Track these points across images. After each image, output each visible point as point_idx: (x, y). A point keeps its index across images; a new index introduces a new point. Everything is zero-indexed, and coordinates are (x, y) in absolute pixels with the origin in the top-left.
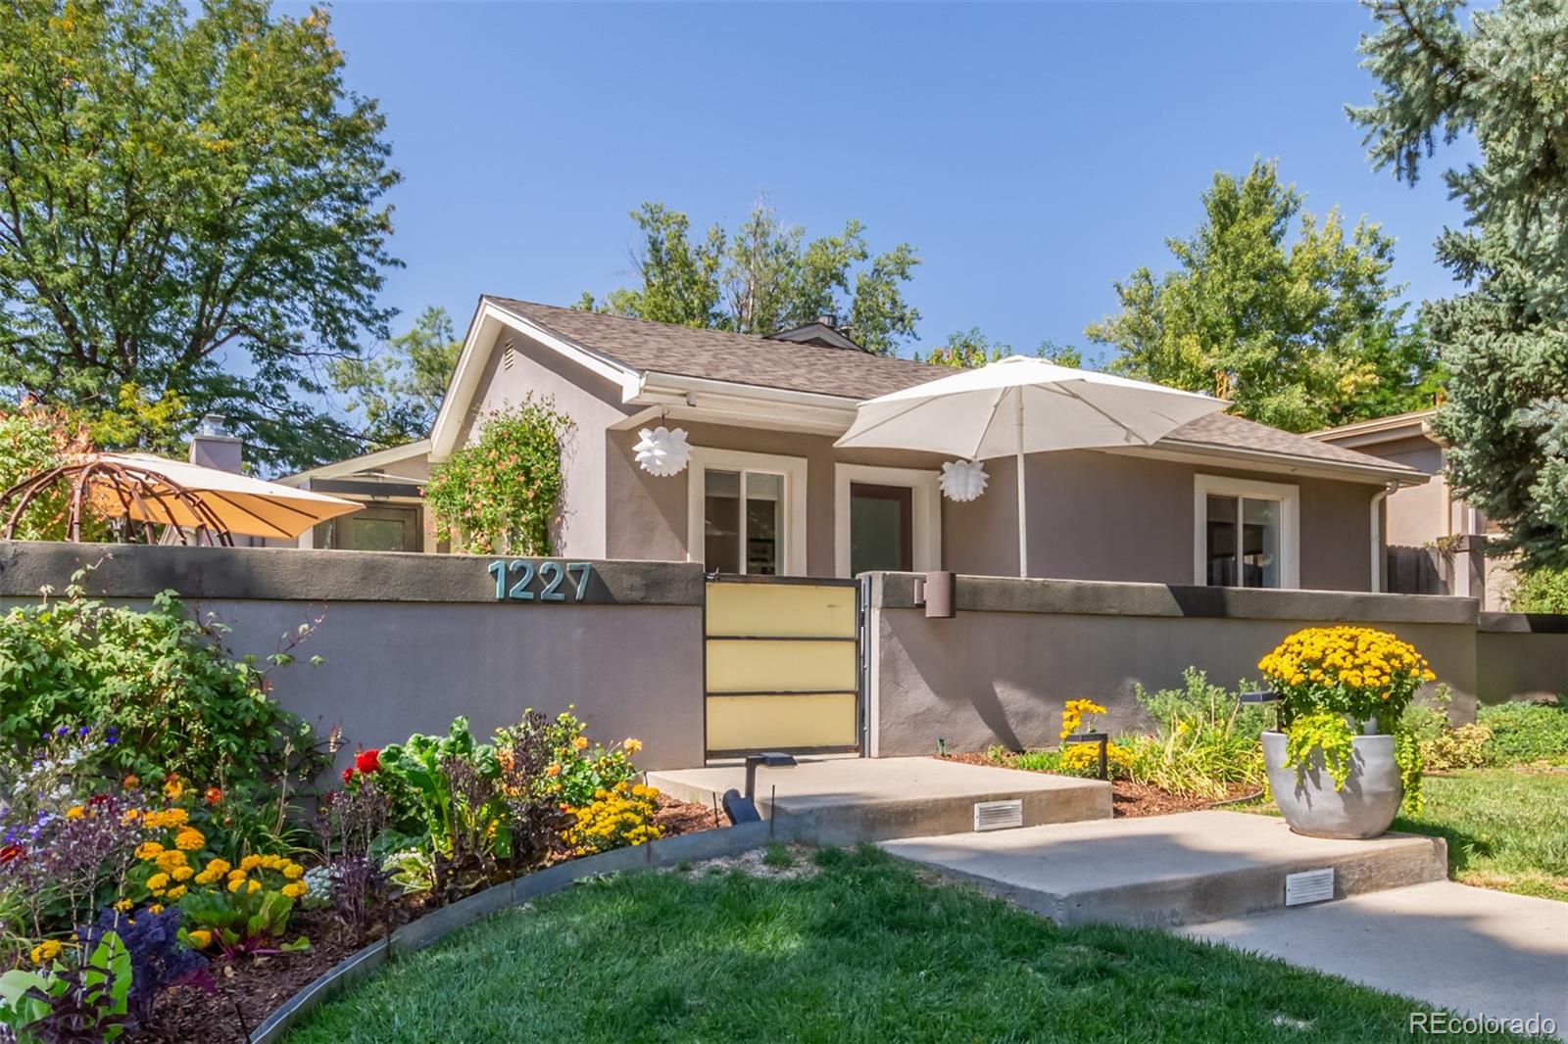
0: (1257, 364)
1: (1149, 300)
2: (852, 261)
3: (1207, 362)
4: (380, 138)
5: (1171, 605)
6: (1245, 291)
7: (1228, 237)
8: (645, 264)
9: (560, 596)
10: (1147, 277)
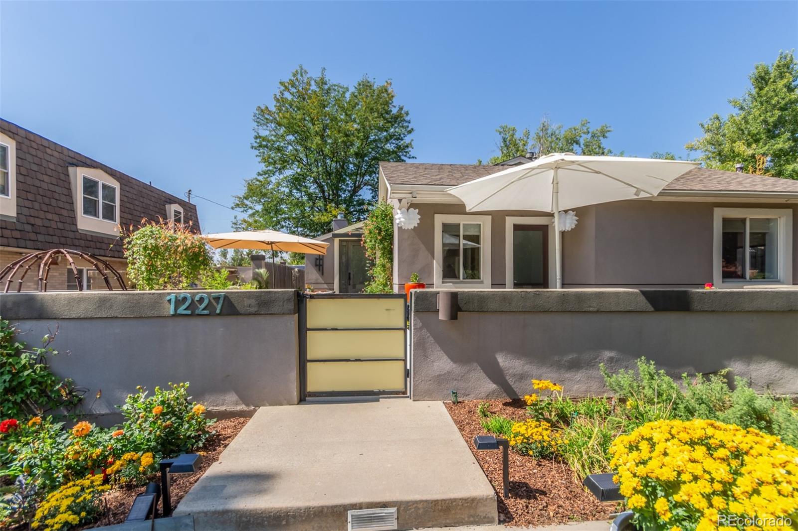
0: (781, 150)
1: (720, 127)
2: (582, 135)
3: (750, 152)
4: (407, 118)
5: (643, 303)
6: (773, 115)
7: (764, 92)
8: (501, 147)
9: (206, 312)
10: (718, 118)
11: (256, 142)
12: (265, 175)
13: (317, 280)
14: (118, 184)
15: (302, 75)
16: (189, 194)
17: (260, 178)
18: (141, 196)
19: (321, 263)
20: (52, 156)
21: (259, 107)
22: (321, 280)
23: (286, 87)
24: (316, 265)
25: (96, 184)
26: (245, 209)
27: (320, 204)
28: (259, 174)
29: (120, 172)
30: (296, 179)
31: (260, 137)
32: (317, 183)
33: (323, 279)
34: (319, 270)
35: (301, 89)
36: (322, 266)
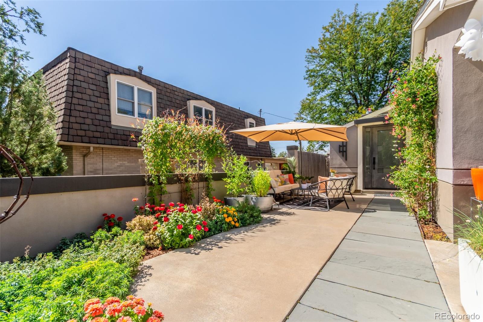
11: (307, 74)
12: (313, 95)
13: (341, 164)
14: (214, 108)
15: (339, 16)
16: (261, 112)
17: (310, 98)
18: (230, 115)
19: (345, 150)
20: (178, 96)
21: (308, 49)
22: (344, 165)
23: (326, 29)
24: (340, 152)
25: (201, 109)
26: (302, 120)
27: (353, 108)
28: (309, 95)
29: (217, 102)
30: (335, 94)
31: (309, 71)
32: (350, 93)
33: (346, 164)
34: (343, 156)
35: (338, 27)
36: (346, 152)
